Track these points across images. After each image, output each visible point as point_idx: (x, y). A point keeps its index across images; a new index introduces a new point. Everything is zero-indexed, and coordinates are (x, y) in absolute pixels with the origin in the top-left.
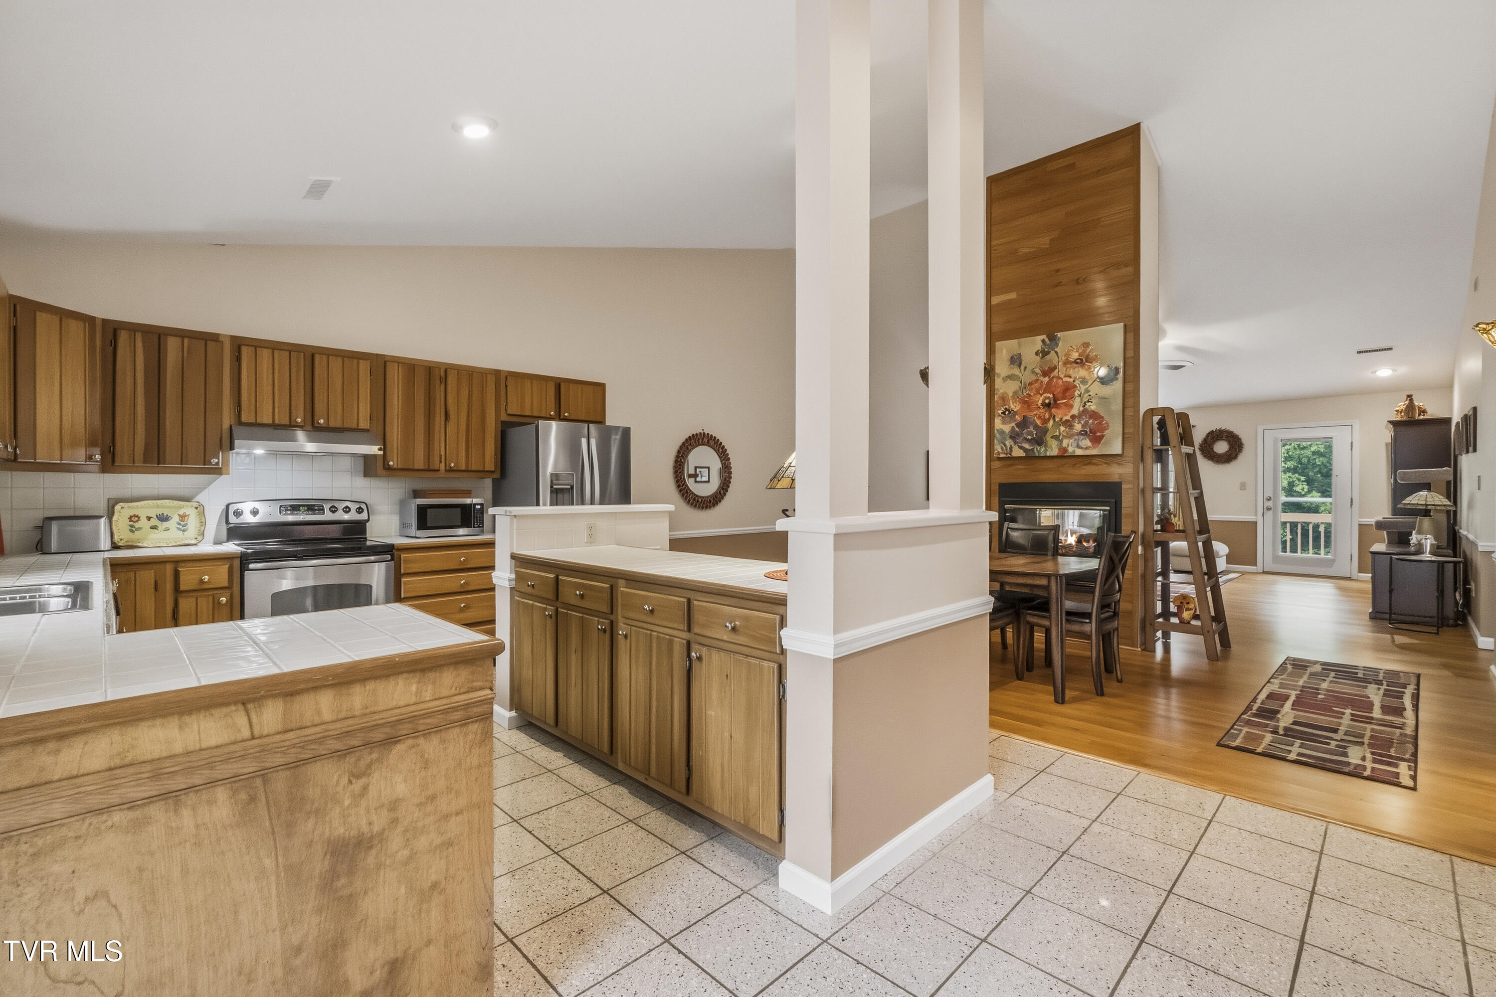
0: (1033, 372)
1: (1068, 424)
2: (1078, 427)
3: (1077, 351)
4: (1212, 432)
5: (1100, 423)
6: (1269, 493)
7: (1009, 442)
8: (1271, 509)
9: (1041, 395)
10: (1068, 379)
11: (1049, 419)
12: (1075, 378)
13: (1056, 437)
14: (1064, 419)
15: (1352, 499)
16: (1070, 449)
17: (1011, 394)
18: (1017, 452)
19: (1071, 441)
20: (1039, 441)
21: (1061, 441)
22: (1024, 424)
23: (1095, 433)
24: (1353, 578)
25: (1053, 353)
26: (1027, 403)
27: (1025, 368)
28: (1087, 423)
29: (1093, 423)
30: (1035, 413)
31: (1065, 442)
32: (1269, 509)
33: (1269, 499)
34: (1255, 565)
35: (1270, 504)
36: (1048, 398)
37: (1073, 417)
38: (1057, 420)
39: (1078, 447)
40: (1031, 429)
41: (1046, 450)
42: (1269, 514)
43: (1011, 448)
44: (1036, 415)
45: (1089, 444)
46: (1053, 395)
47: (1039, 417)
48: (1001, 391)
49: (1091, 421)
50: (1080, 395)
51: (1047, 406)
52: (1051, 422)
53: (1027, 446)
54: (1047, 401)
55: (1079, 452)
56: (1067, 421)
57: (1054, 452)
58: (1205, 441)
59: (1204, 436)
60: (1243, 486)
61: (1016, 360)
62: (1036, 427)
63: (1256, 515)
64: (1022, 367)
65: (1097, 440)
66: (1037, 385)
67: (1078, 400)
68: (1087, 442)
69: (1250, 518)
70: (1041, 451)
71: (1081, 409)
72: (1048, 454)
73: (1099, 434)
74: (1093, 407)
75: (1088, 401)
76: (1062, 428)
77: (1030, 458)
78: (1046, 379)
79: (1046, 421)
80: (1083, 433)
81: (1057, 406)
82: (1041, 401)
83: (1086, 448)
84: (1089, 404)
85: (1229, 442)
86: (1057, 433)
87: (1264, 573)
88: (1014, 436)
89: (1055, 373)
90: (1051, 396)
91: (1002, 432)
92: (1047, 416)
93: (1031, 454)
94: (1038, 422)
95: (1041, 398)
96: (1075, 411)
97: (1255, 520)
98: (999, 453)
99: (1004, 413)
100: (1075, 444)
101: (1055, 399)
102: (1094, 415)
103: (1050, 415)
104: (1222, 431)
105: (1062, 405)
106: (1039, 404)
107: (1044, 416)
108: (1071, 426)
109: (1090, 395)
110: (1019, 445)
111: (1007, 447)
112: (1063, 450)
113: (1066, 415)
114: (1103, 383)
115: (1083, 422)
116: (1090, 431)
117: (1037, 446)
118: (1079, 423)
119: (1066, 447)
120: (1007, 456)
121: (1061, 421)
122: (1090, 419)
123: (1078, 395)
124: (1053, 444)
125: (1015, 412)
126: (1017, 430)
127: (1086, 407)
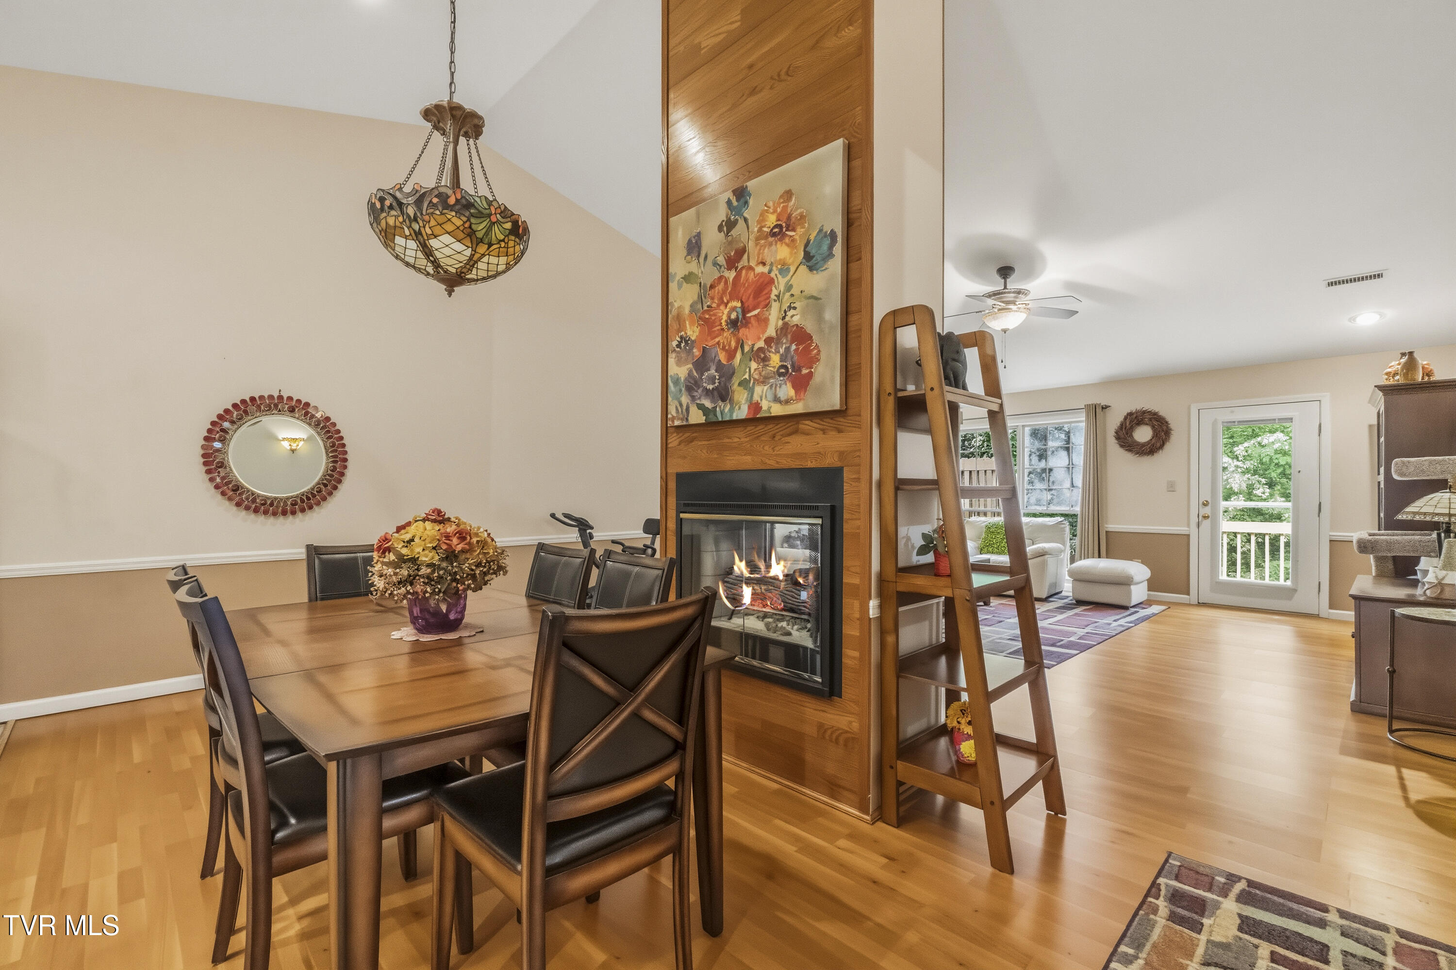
0: (715, 264)
1: (760, 355)
2: (775, 360)
3: (775, 211)
4: (1130, 414)
5: (807, 350)
6: (1206, 496)
7: (685, 399)
8: (1208, 517)
9: (726, 305)
10: (761, 269)
11: (736, 350)
12: (772, 264)
13: (744, 384)
14: (755, 349)
15: (1320, 503)
16: (765, 405)
17: (687, 310)
18: (696, 416)
19: (766, 388)
20: (723, 394)
21: (751, 391)
22: (704, 362)
23: (797, 369)
24: (1321, 616)
25: (741, 222)
26: (708, 323)
27: (706, 257)
28: (788, 349)
29: (796, 350)
30: (717, 340)
31: (758, 390)
32: (1206, 517)
33: (1205, 504)
34: (1188, 594)
35: (1207, 511)
36: (734, 309)
37: (769, 341)
38: (746, 349)
39: (777, 400)
40: (713, 371)
41: (732, 410)
42: (1206, 524)
43: (688, 408)
44: (718, 343)
45: (792, 392)
46: (742, 302)
47: (724, 348)
48: (679, 304)
49: (794, 347)
50: (779, 297)
51: (734, 324)
52: (739, 355)
53: (708, 404)
54: (733, 316)
55: (777, 410)
56: (760, 349)
57: (742, 413)
58: (1122, 426)
59: (1121, 418)
60: (1171, 487)
61: (694, 247)
62: (720, 367)
63: (1188, 526)
64: (702, 257)
65: (801, 384)
66: (721, 287)
67: (775, 306)
68: (787, 390)
69: (1181, 529)
70: (725, 411)
71: (780, 323)
72: (734, 418)
73: (805, 371)
74: (796, 320)
75: (790, 308)
76: (754, 365)
77: (713, 424)
78: (731, 275)
79: (731, 355)
80: (782, 372)
81: (746, 322)
82: (725, 318)
83: (787, 402)
84: (792, 312)
85: (1153, 427)
86: (747, 376)
87: (1201, 605)
88: (692, 386)
89: (744, 262)
90: (739, 305)
91: (677, 382)
92: (733, 344)
93: (712, 418)
94: (722, 357)
95: (726, 312)
96: (771, 330)
97: (1187, 533)
98: (674, 419)
99: (678, 346)
100: (770, 396)
101: (745, 310)
102: (801, 336)
103: (738, 341)
104: (1144, 412)
105: (753, 321)
106: (724, 323)
107: (730, 345)
108: (765, 360)
109: (792, 295)
110: (698, 402)
111: (685, 407)
112: (755, 407)
113: (759, 339)
114: (811, 269)
115: (782, 351)
116: (793, 366)
117: (720, 403)
118: (777, 352)
119: (759, 401)
120: (685, 423)
121: (753, 351)
122: (791, 343)
123: (776, 298)
124: (741, 396)
125: (693, 342)
126: (695, 374)
127: (787, 319)
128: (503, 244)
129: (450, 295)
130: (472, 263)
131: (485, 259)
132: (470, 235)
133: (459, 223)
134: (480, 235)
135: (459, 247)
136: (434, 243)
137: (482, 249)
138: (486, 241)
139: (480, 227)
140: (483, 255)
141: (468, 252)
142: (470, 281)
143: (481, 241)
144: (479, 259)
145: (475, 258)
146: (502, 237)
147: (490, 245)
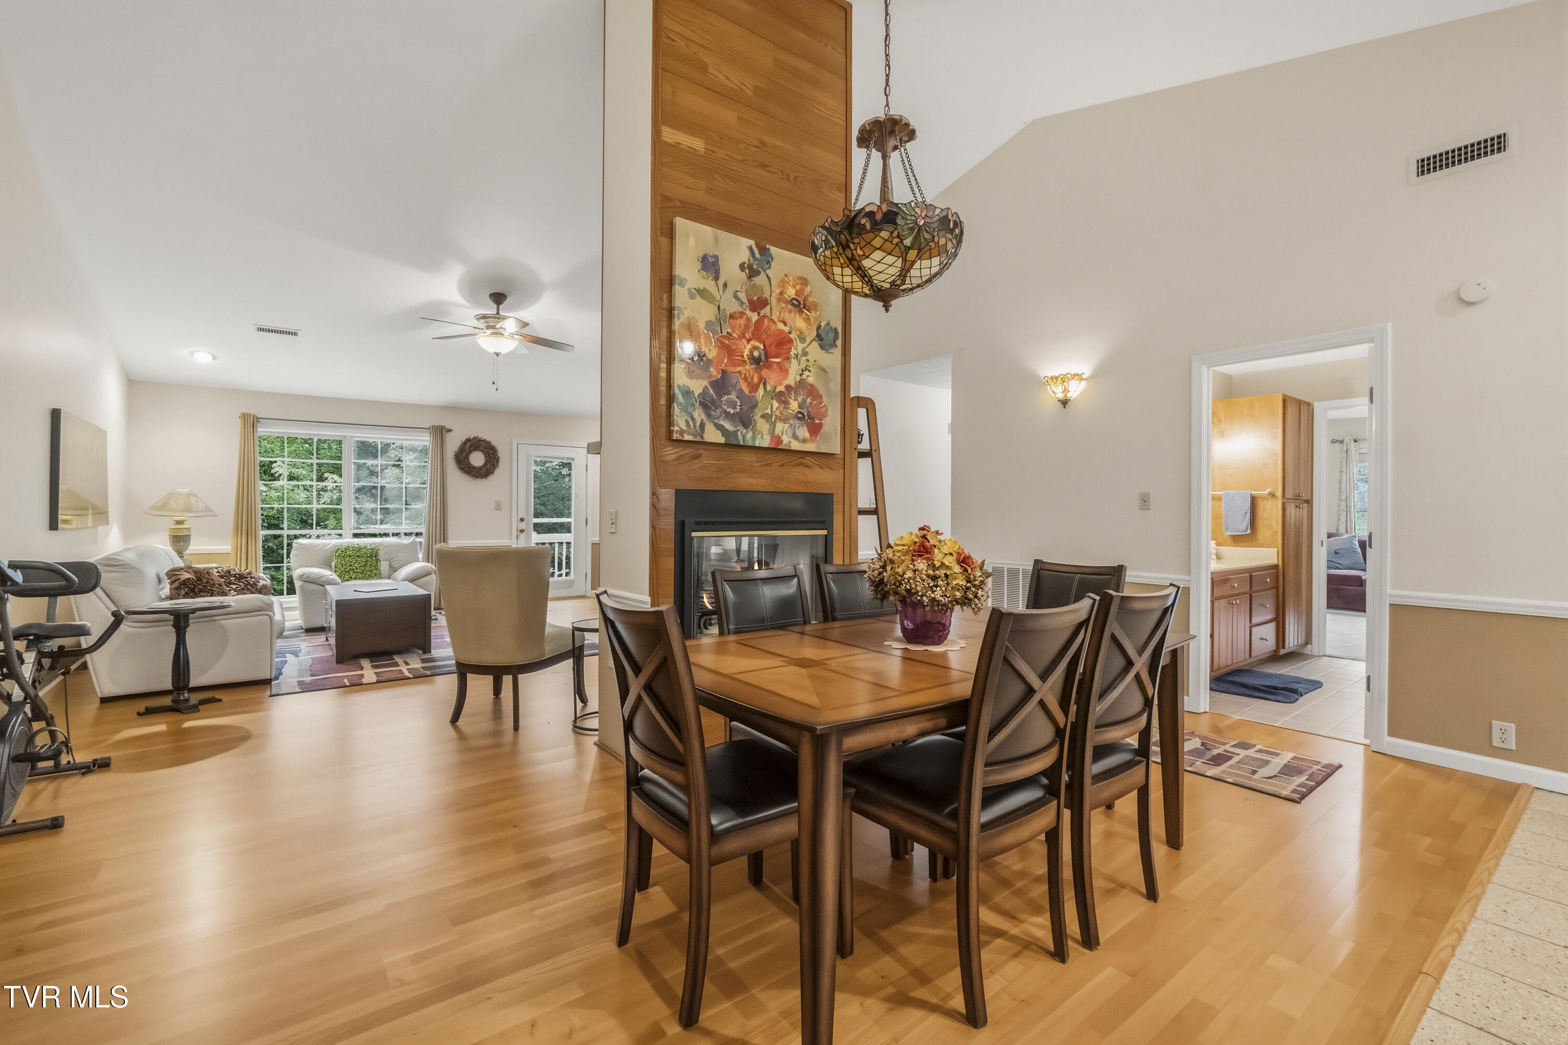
0: (736, 296)
1: (782, 398)
2: (794, 405)
3: (794, 287)
4: (469, 440)
5: (818, 406)
6: (521, 514)
7: (699, 415)
8: (523, 531)
9: (749, 341)
10: (781, 326)
11: (758, 386)
12: (791, 328)
13: (767, 417)
14: (777, 390)
16: (785, 439)
17: (702, 326)
18: (713, 435)
19: (787, 426)
20: (745, 421)
21: (774, 425)
22: (721, 385)
23: (812, 419)
25: (763, 275)
26: (726, 348)
27: (725, 285)
28: (804, 401)
29: (811, 403)
30: (738, 369)
31: (779, 427)
33: (522, 520)
35: (522, 526)
36: (757, 348)
37: (788, 387)
38: (769, 388)
39: (795, 437)
40: (733, 396)
41: (754, 437)
42: (522, 537)
43: (702, 426)
44: (739, 373)
45: (807, 435)
46: (764, 346)
47: (745, 379)
48: (687, 313)
49: (808, 400)
50: (797, 356)
51: (756, 361)
52: (761, 391)
53: (728, 426)
54: (756, 354)
55: (795, 446)
56: (780, 392)
57: (765, 441)
58: (460, 449)
59: (460, 443)
60: (498, 507)
61: (710, 265)
62: (740, 393)
63: (511, 539)
64: (721, 282)
65: (815, 429)
66: (742, 321)
67: (794, 362)
68: (803, 432)
70: (746, 437)
71: (798, 378)
72: (757, 444)
73: (817, 421)
74: (811, 380)
75: (806, 369)
76: (775, 404)
77: (732, 446)
78: (754, 317)
79: (754, 388)
80: (800, 417)
81: (769, 366)
82: (747, 351)
83: (804, 441)
84: (806, 373)
85: (486, 454)
86: (769, 411)
88: (707, 404)
89: (766, 310)
90: (762, 347)
91: (687, 393)
92: (756, 379)
93: (733, 440)
94: (744, 386)
95: (749, 347)
96: (791, 380)
98: (682, 432)
99: (691, 357)
100: (790, 433)
101: (767, 353)
102: (812, 391)
103: (761, 378)
104: (480, 440)
105: (775, 366)
106: (745, 357)
107: (752, 378)
108: (786, 403)
109: (808, 360)
110: (716, 421)
111: (698, 423)
112: (779, 440)
113: (781, 384)
114: (822, 347)
115: (800, 399)
116: (809, 416)
117: (740, 428)
118: (796, 400)
119: (780, 435)
120: (698, 439)
121: (774, 392)
122: (808, 397)
123: (795, 356)
124: (763, 426)
125: (710, 361)
126: (712, 392)
127: (804, 377)
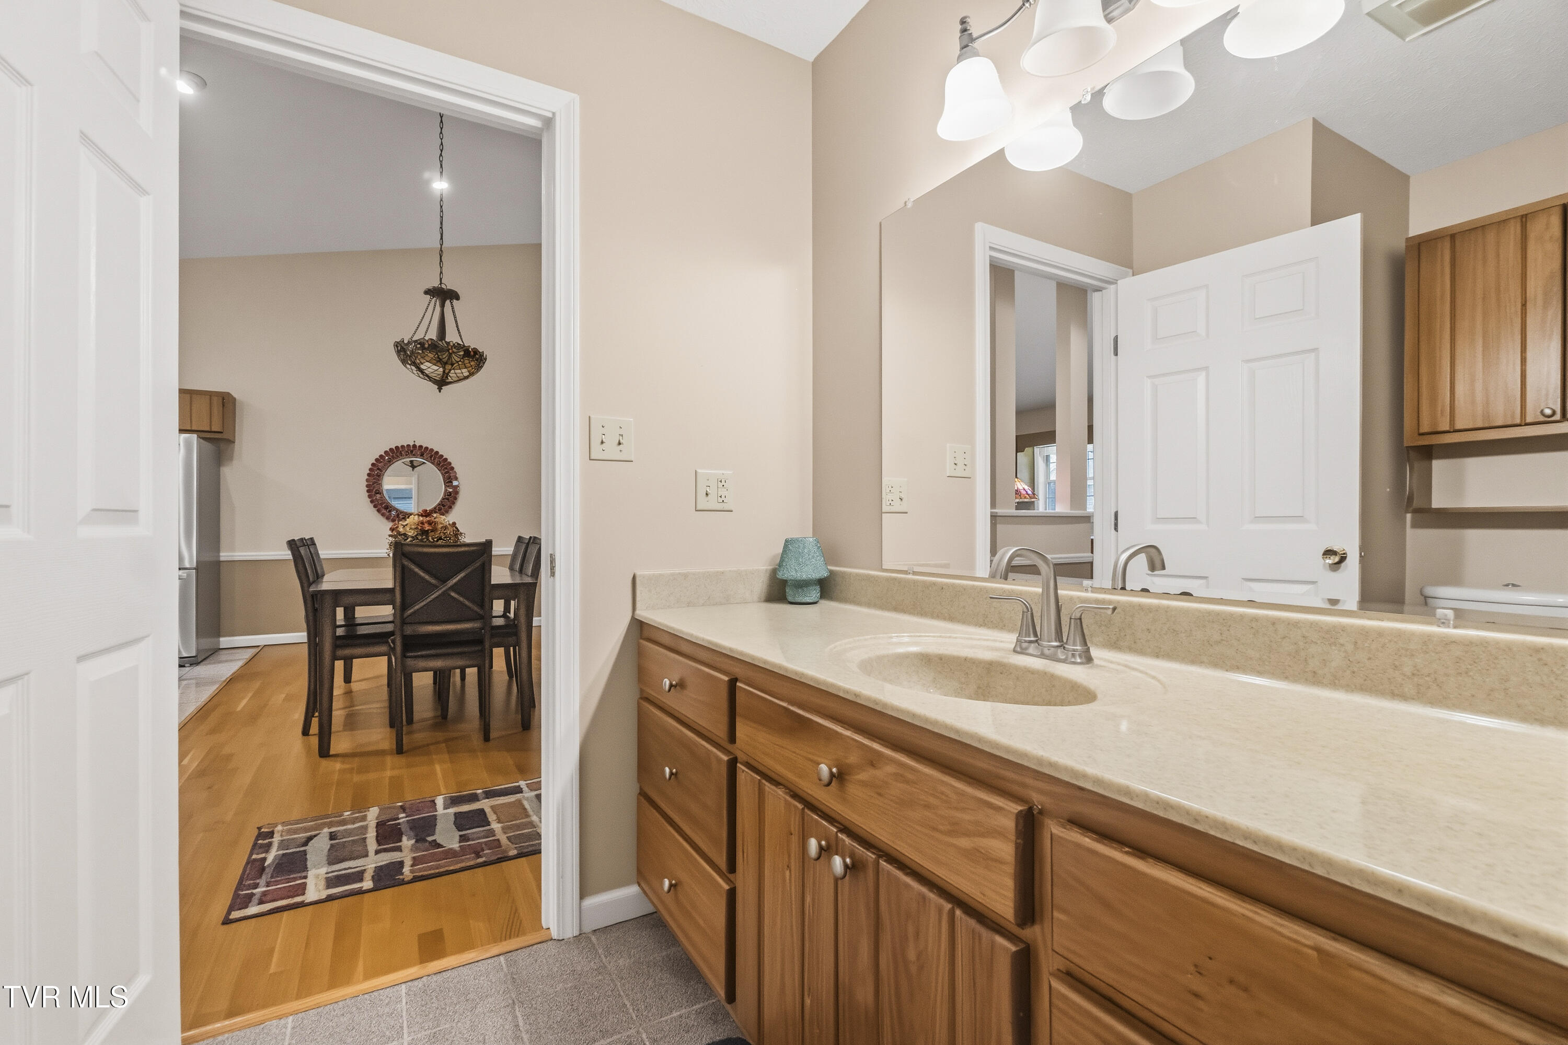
128: (460, 363)
129: (440, 391)
130: (445, 375)
131: (452, 371)
132: (439, 361)
133: (432, 356)
134: (445, 360)
135: (435, 368)
136: (422, 367)
137: (448, 367)
138: (450, 362)
139: (445, 356)
140: (450, 370)
141: (441, 370)
142: (450, 383)
143: (446, 363)
144: (449, 372)
145: (447, 371)
146: (459, 360)
147: (452, 364)
